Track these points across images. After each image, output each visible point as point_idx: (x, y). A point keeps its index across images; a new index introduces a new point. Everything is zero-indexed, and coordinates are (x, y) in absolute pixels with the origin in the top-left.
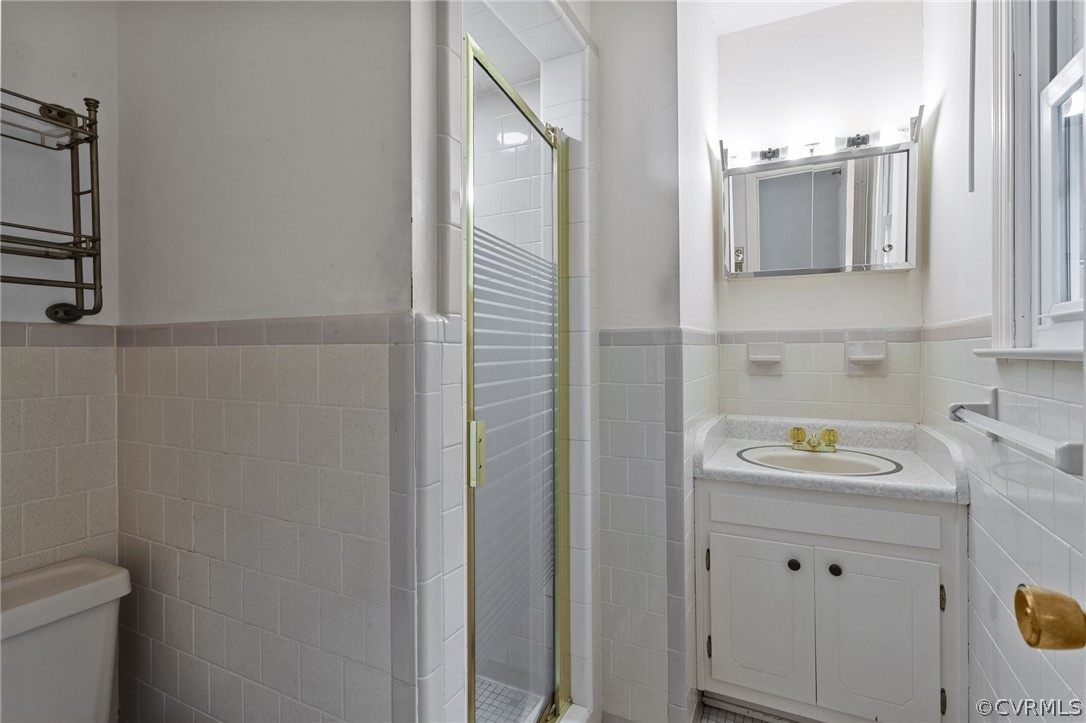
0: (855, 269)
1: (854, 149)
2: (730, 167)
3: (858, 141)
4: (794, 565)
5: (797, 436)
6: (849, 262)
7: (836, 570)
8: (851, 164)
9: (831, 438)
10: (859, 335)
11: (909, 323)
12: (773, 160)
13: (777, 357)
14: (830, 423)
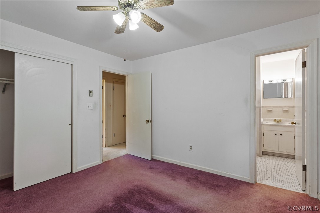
0: (284, 98)
1: (284, 82)
2: (264, 83)
3: (284, 80)
4: (276, 134)
5: (275, 120)
6: (283, 96)
7: (281, 135)
8: (284, 84)
9: (280, 121)
10: (285, 107)
11: (292, 105)
12: (271, 82)
13: (272, 110)
14: (280, 119)
